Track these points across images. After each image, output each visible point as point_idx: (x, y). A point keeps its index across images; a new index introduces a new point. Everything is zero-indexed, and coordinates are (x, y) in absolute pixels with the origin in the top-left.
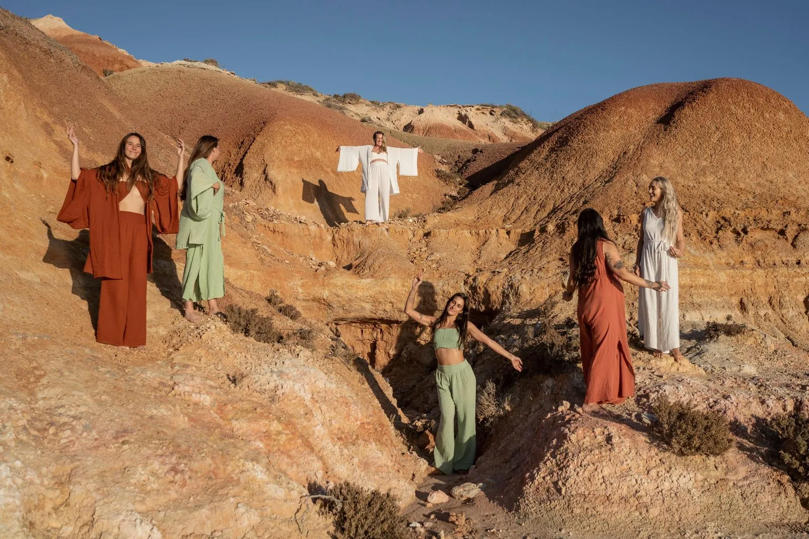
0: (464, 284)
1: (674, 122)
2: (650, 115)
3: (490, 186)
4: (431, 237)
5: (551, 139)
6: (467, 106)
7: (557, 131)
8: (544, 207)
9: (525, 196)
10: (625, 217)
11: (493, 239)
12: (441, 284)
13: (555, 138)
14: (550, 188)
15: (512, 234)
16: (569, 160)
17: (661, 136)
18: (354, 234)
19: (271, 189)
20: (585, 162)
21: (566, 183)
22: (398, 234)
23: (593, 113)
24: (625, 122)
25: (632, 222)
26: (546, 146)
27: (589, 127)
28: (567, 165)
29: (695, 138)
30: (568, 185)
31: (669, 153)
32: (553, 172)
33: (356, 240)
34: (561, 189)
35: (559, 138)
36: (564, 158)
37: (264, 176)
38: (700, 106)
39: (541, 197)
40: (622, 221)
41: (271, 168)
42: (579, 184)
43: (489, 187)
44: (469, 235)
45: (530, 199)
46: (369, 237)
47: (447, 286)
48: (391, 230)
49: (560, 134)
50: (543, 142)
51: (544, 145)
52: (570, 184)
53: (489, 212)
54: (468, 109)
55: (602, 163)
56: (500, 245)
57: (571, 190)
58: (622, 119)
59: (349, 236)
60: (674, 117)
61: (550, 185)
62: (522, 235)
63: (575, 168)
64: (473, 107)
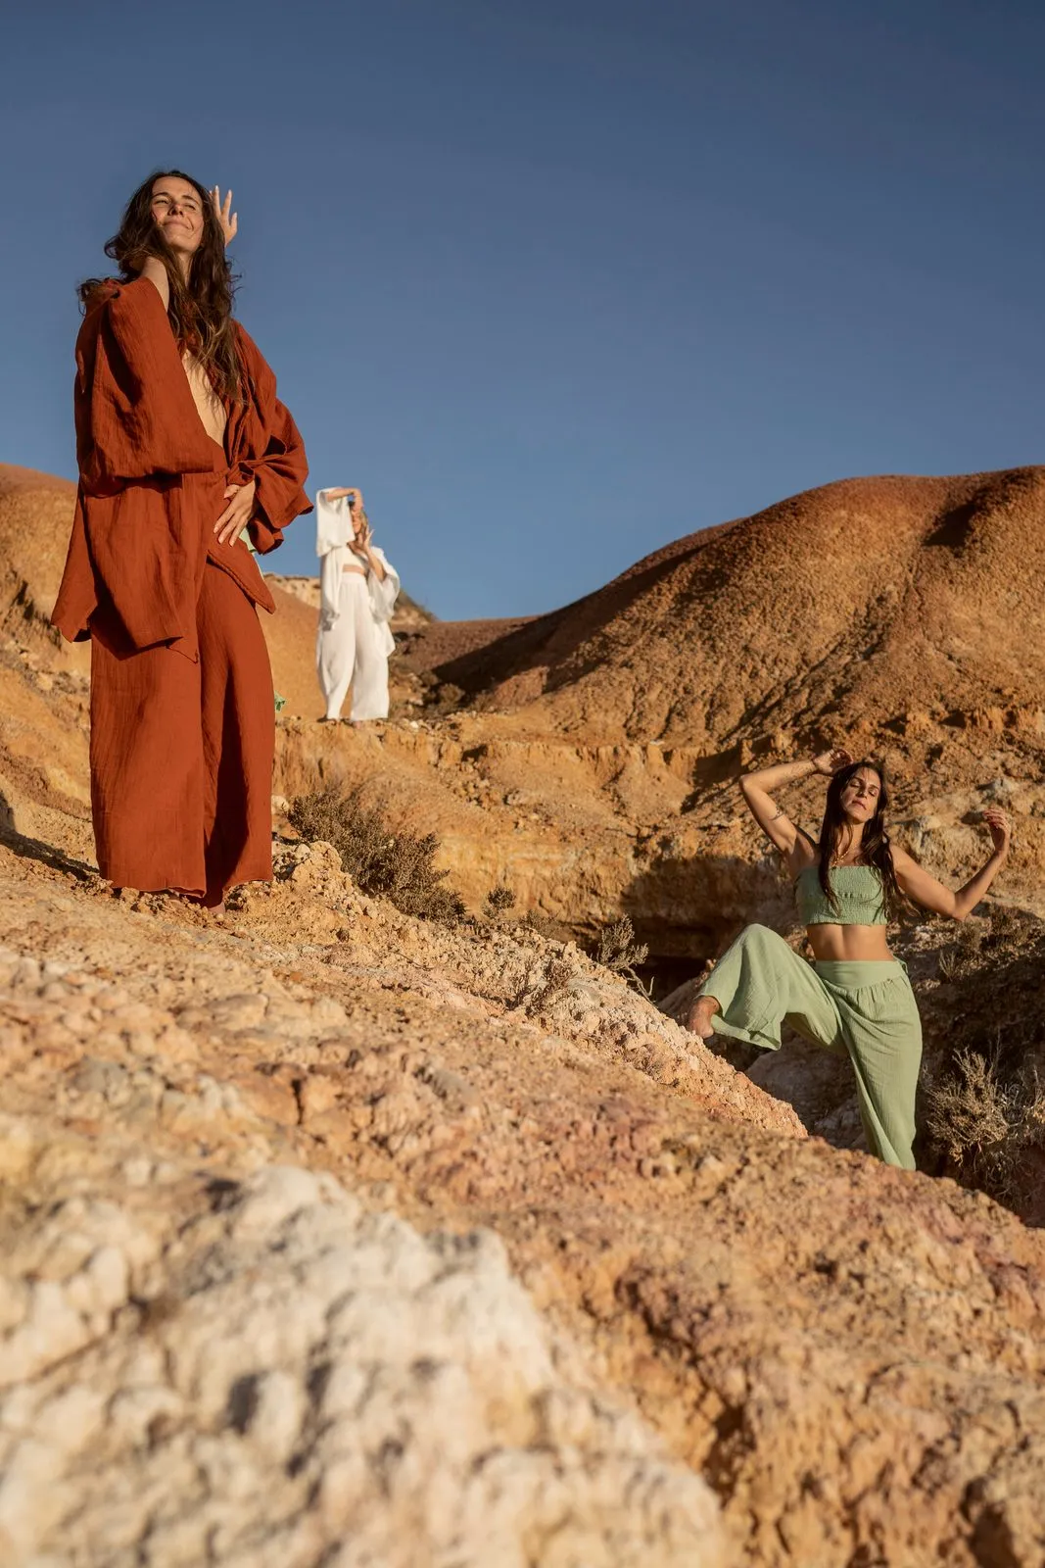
0: (635, 856)
1: (974, 541)
2: (904, 529)
3: (532, 675)
4: (488, 759)
5: (676, 574)
6: (296, 579)
7: (686, 557)
8: (723, 705)
9: (659, 687)
10: (977, 714)
11: (635, 767)
12: (573, 857)
13: (684, 573)
14: (719, 668)
15: (676, 761)
16: (746, 612)
17: (952, 566)
18: (304, 742)
19: (45, 639)
20: (788, 617)
21: (756, 658)
22: (404, 747)
23: (771, 521)
24: (857, 541)
25: (994, 725)
26: (664, 591)
27: (773, 548)
28: (746, 623)
29: (1032, 572)
30: (763, 661)
31: (984, 600)
32: (710, 638)
33: (309, 756)
34: (749, 671)
35: (696, 573)
36: (731, 611)
37: (20, 610)
38: (1024, 510)
39: (704, 685)
40: (969, 722)
41: (38, 588)
42: (792, 659)
43: (533, 679)
44: (574, 758)
45: (675, 692)
46: (344, 750)
47: (590, 860)
48: (391, 738)
49: (694, 564)
50: (654, 583)
51: (660, 590)
52: (769, 661)
53: (582, 718)
54: (298, 584)
55: (831, 618)
56: (657, 782)
57: (777, 672)
58: (848, 533)
59: (291, 746)
60: (973, 531)
61: (716, 663)
62: (699, 760)
63: (767, 628)
64: (307, 580)
